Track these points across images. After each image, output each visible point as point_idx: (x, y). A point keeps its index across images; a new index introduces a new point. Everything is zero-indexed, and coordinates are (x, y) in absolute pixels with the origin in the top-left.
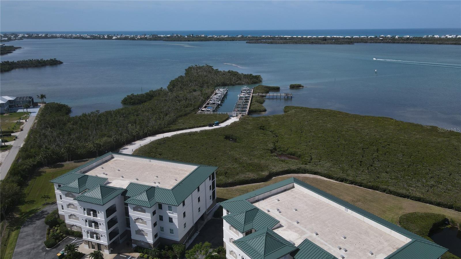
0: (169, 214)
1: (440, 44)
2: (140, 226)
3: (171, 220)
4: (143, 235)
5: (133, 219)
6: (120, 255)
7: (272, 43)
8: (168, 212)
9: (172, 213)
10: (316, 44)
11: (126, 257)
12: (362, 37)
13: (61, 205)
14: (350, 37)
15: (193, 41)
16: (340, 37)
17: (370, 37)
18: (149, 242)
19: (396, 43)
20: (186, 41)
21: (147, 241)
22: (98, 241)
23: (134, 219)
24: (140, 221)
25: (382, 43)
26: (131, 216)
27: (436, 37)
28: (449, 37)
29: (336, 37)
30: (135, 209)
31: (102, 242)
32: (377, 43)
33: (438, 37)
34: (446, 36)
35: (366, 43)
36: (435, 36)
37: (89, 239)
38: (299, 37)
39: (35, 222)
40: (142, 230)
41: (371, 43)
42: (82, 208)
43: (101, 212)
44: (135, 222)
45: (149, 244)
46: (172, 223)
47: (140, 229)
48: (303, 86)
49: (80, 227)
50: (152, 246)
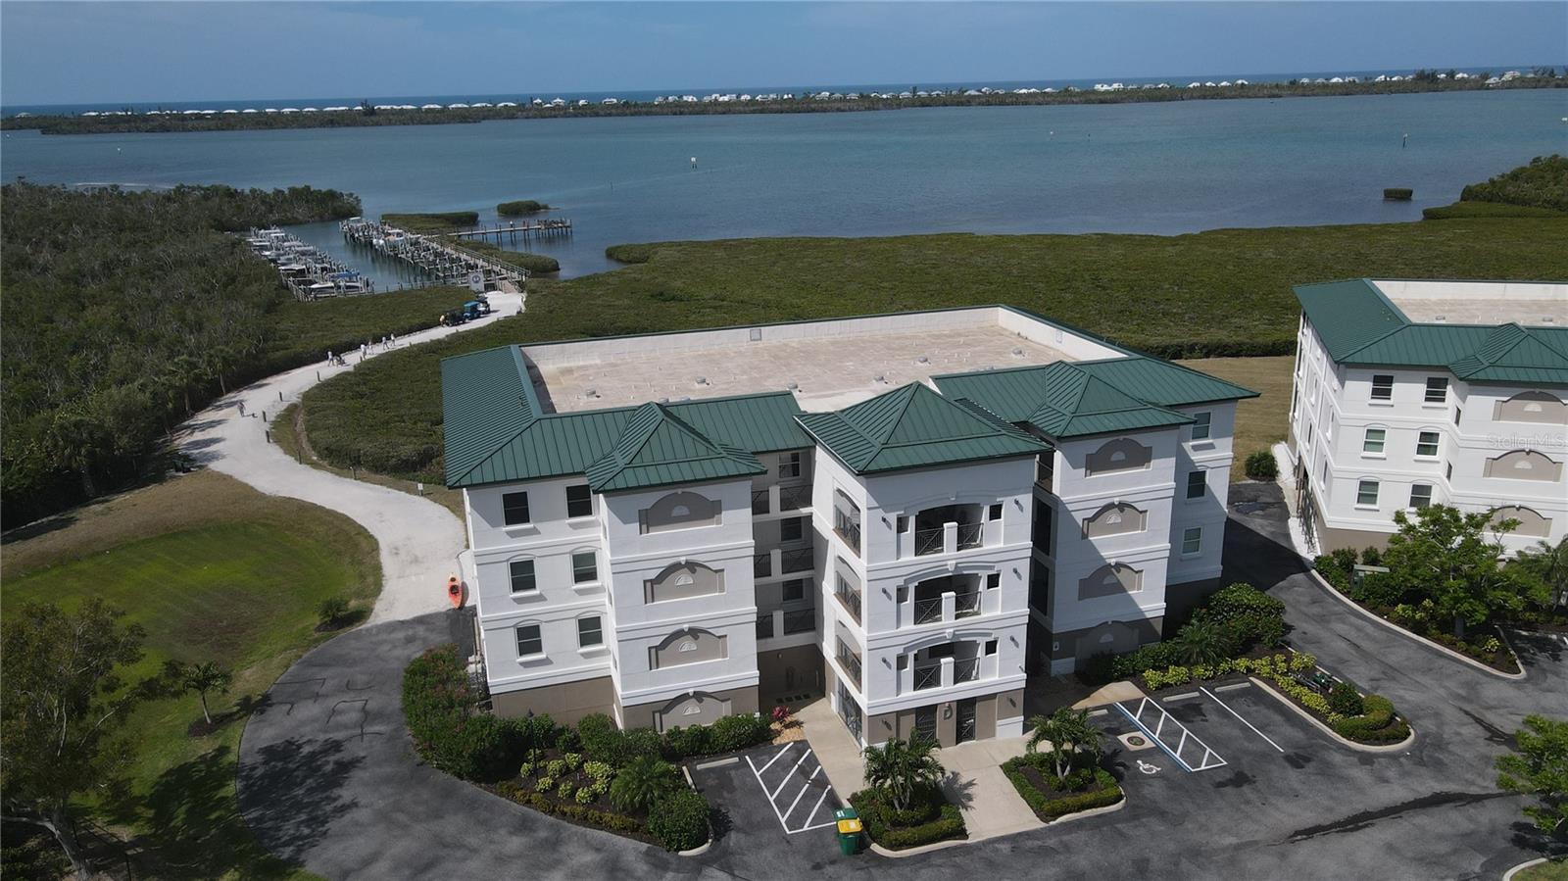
0: (1197, 457)
1: (724, 113)
2: (1111, 546)
3: (1199, 483)
4: (1119, 588)
5: (1079, 517)
7: (168, 131)
8: (1190, 445)
9: (1210, 446)
10: (348, 125)
11: (1105, 711)
13: (512, 626)
14: (437, 106)
16: (404, 107)
17: (502, 104)
18: (1149, 615)
19: (602, 116)
21: (1141, 612)
22: (964, 690)
23: (1083, 520)
24: (1114, 518)
25: (562, 117)
26: (1070, 508)
27: (690, 100)
28: (721, 99)
29: (389, 107)
30: (1094, 463)
31: (996, 678)
32: (545, 117)
33: (695, 99)
34: (713, 97)
36: (685, 98)
37: (908, 697)
38: (250, 113)
40: (1116, 564)
42: (892, 518)
43: (1017, 502)
44: (1085, 536)
45: (1144, 624)
46: (1203, 495)
47: (1108, 561)
48: (546, 207)
49: (722, 696)
50: (1159, 628)
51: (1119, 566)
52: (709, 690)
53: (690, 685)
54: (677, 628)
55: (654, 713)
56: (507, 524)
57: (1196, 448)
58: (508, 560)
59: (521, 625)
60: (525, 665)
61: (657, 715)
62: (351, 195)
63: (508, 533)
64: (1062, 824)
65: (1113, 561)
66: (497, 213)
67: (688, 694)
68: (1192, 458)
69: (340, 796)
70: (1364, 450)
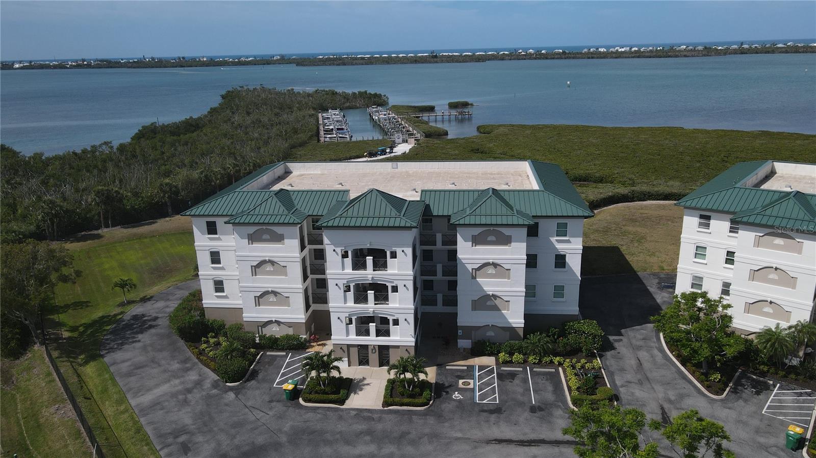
0: (559, 246)
1: (616, 58)
2: (489, 285)
3: (560, 261)
4: (496, 308)
5: (470, 267)
6: (447, 367)
8: (554, 239)
9: (568, 242)
10: (423, 63)
11: (466, 368)
12: (490, 53)
13: (213, 279)
14: (470, 54)
15: (191, 66)
16: (454, 54)
17: (502, 53)
18: (514, 325)
20: (176, 67)
21: (509, 323)
22: (383, 341)
23: (472, 269)
24: (491, 270)
25: (528, 59)
26: (464, 261)
28: (620, 50)
29: (447, 54)
30: (477, 241)
31: (398, 338)
32: (520, 59)
33: (605, 50)
34: (616, 49)
35: (503, 60)
36: (600, 50)
37: (354, 338)
38: (385, 57)
39: (134, 337)
40: (493, 295)
41: (510, 60)
42: (339, 250)
43: (403, 251)
44: (474, 278)
45: (511, 330)
46: (565, 267)
47: (488, 293)
48: (472, 105)
49: (290, 325)
50: (521, 333)
51: (495, 296)
52: (282, 321)
53: (273, 317)
54: (266, 289)
55: (258, 326)
56: (208, 234)
57: (558, 241)
58: (209, 250)
59: (215, 279)
60: (218, 297)
61: (260, 328)
62: (385, 95)
63: (209, 238)
64: (390, 410)
65: (491, 293)
66: (448, 107)
67: (272, 321)
68: (557, 247)
69: (138, 337)
70: (695, 258)
